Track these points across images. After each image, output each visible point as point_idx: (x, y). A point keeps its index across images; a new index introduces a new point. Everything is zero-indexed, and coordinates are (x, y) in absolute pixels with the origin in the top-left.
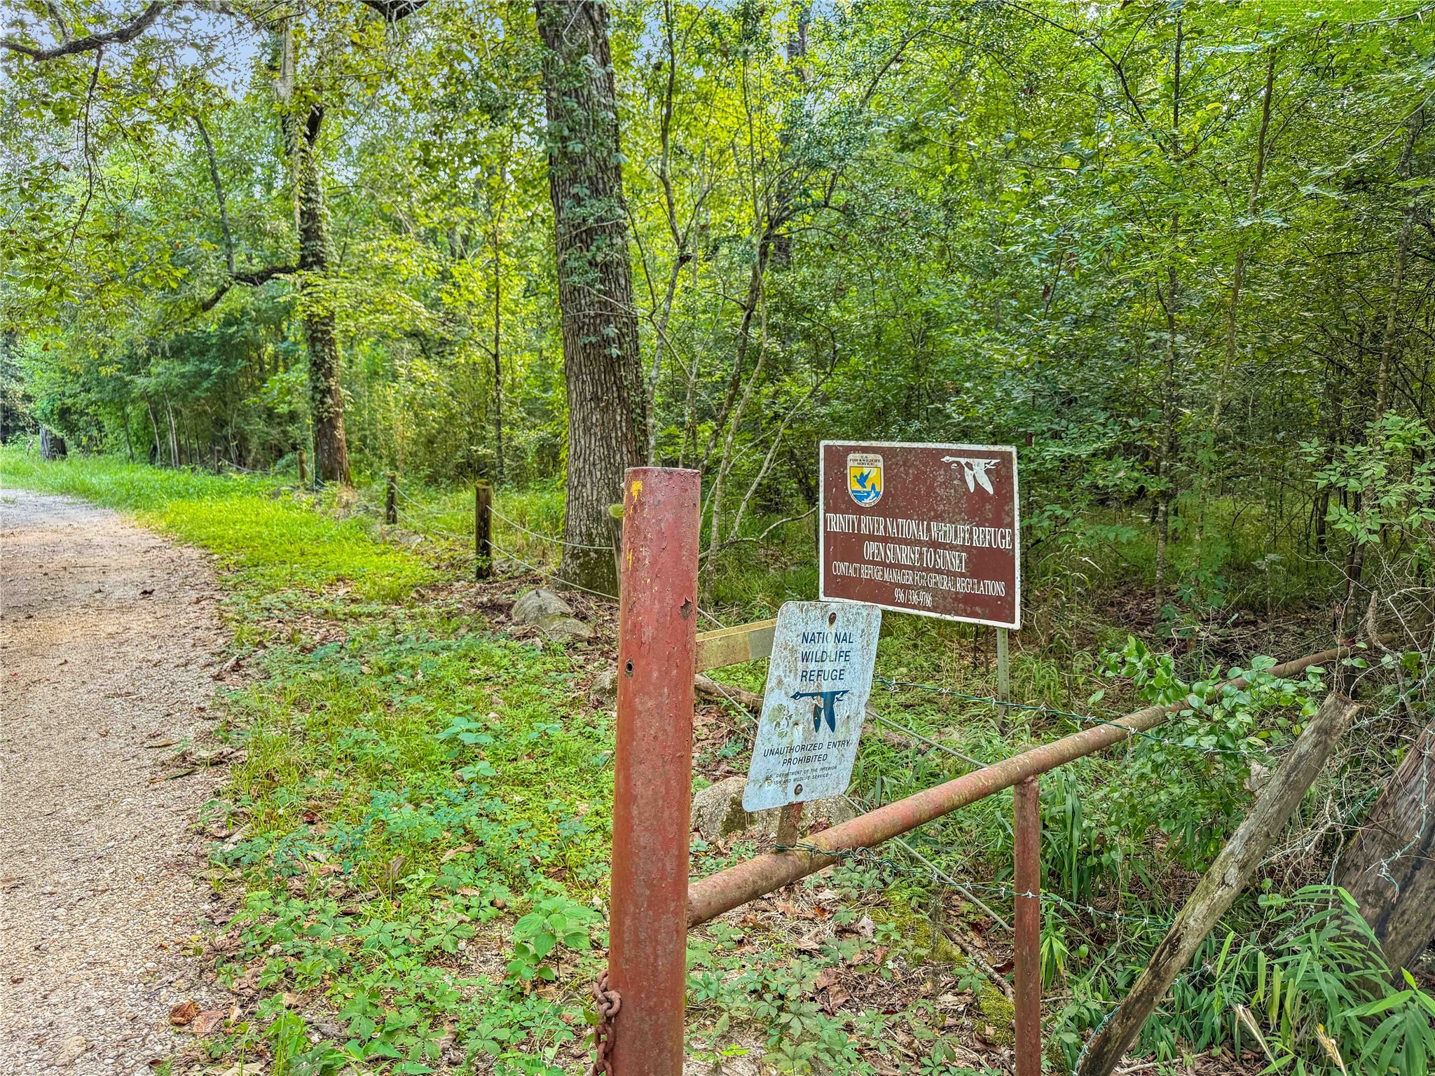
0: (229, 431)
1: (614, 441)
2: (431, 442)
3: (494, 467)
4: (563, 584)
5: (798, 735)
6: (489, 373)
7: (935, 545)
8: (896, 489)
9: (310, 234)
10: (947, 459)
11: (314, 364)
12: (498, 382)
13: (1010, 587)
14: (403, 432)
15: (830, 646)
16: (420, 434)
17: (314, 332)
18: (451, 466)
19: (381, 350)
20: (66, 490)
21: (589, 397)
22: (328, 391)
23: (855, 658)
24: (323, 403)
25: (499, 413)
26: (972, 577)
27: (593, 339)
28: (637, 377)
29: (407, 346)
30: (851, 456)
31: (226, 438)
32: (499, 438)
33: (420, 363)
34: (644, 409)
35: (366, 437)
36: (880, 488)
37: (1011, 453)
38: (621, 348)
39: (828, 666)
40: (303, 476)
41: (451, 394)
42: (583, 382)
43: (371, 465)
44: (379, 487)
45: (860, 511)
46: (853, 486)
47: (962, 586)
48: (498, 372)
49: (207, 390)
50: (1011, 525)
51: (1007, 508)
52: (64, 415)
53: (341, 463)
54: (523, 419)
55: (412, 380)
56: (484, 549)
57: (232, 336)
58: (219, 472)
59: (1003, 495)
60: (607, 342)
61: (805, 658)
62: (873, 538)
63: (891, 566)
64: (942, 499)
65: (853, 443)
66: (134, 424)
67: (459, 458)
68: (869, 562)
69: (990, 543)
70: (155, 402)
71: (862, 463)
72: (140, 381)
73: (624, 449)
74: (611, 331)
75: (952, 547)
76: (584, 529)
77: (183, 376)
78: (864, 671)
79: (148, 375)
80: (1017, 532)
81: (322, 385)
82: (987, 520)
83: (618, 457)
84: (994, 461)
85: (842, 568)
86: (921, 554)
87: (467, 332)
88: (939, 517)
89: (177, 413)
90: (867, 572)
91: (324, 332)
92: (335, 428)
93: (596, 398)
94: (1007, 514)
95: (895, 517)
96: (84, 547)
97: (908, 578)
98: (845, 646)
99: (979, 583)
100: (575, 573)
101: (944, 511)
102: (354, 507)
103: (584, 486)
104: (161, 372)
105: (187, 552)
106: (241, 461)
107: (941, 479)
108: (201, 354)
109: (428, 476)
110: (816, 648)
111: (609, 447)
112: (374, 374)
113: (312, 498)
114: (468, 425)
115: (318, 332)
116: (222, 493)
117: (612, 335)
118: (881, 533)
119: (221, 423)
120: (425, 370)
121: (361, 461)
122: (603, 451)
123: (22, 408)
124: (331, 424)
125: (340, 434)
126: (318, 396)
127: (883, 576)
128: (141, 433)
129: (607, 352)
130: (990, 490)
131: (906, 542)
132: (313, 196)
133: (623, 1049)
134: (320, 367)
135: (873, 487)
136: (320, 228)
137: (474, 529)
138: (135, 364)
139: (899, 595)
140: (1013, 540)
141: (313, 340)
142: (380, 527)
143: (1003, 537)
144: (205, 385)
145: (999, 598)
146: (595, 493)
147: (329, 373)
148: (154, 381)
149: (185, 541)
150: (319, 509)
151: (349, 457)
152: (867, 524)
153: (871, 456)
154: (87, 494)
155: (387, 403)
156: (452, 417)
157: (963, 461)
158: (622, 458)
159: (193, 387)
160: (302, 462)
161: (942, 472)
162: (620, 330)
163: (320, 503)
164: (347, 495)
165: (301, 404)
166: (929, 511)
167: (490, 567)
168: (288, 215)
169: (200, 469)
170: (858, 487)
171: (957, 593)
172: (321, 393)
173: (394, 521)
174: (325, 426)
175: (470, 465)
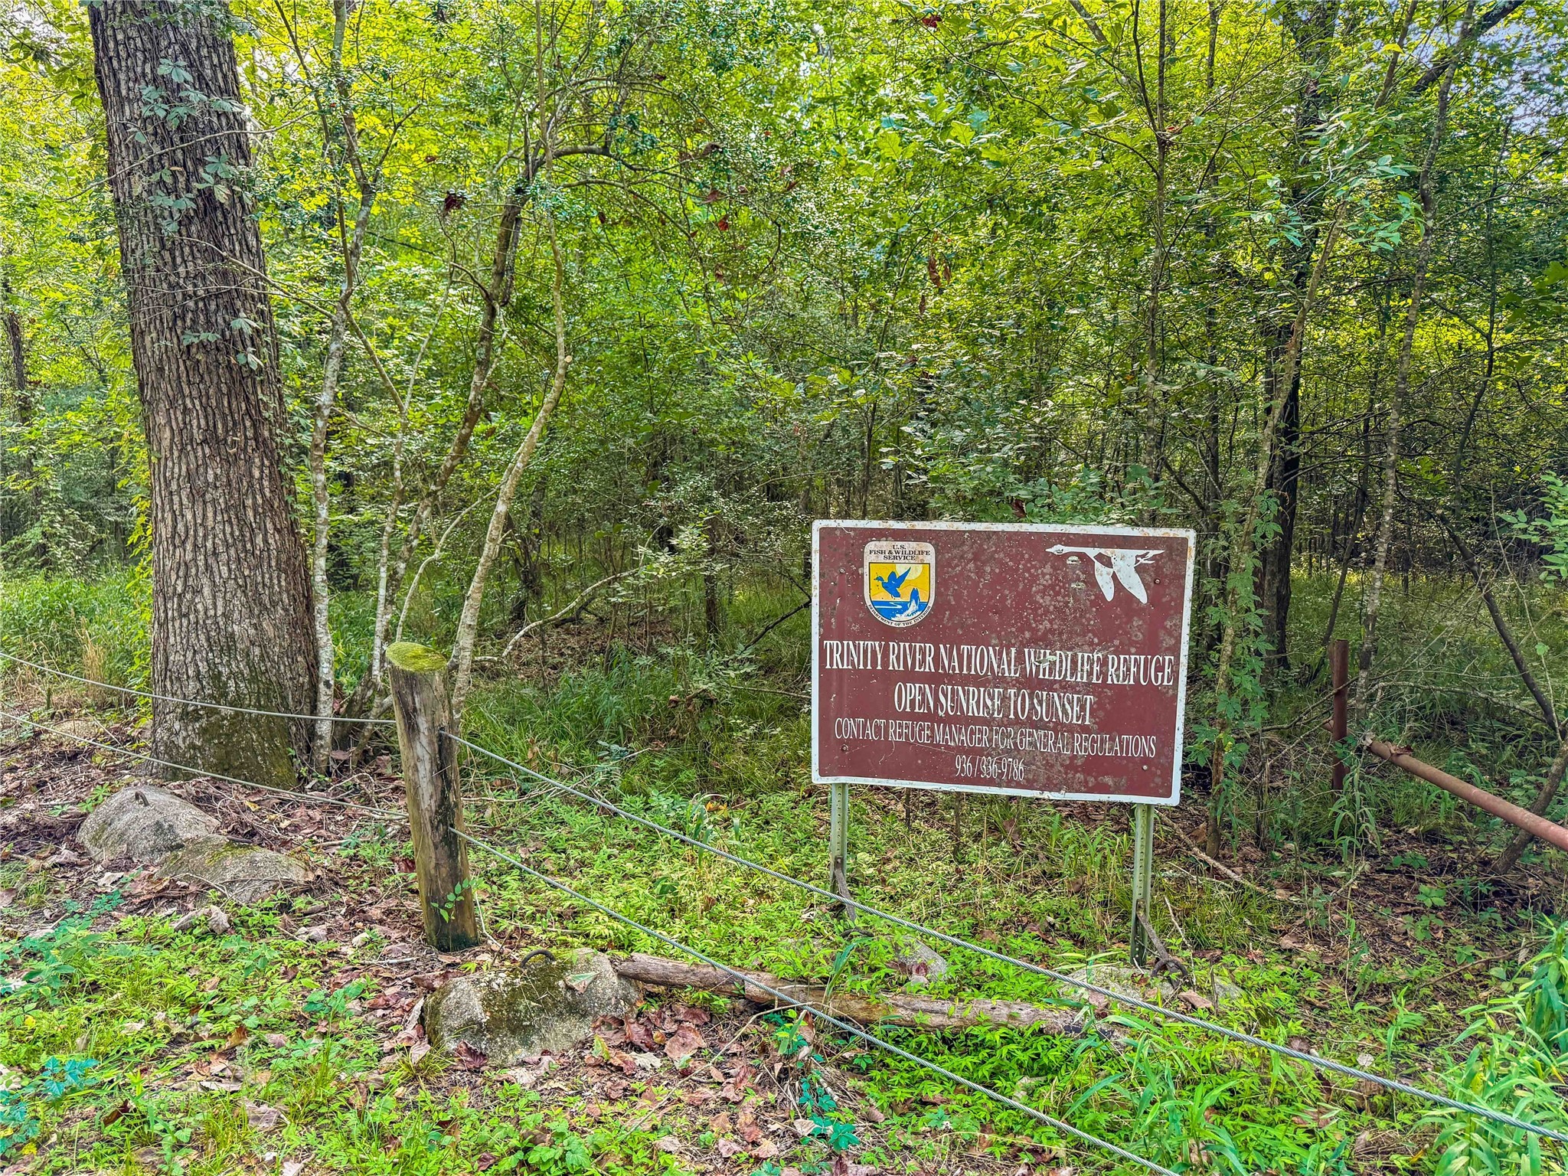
1: (250, 513)
4: (166, 768)
7: (1031, 683)
8: (958, 596)
10: (1057, 549)
13: (1166, 743)
21: (198, 437)
26: (1100, 731)
27: (204, 337)
30: (871, 546)
36: (928, 596)
37: (1185, 540)
38: (259, 354)
42: (186, 411)
45: (889, 634)
46: (874, 593)
47: (1081, 747)
50: (1175, 650)
51: (1168, 624)
59: (1163, 602)
60: (232, 342)
62: (909, 676)
63: (948, 720)
64: (1047, 612)
65: (876, 524)
68: (904, 716)
69: (1137, 680)
71: (892, 556)
73: (269, 526)
74: (246, 323)
75: (1065, 687)
76: (203, 668)
80: (1184, 660)
82: (1132, 643)
83: (259, 540)
84: (1152, 553)
85: (850, 727)
86: (1004, 699)
88: (1042, 641)
90: (896, 731)
93: (211, 438)
94: (1170, 633)
95: (955, 641)
97: (982, 738)
99: (1112, 739)
100: (193, 746)
101: (1051, 631)
103: (197, 591)
107: (1046, 580)
111: (242, 521)
117: (248, 331)
118: (929, 666)
122: (229, 530)
127: (932, 737)
130: (1142, 596)
131: (978, 681)
135: (915, 595)
139: (962, 764)
140: (1175, 674)
143: (1160, 668)
145: (1146, 760)
146: (220, 603)
152: (898, 655)
153: (911, 546)
157: (1091, 552)
158: (266, 541)
161: (1048, 569)
166: (1021, 630)
170: (884, 596)
171: (1073, 758)
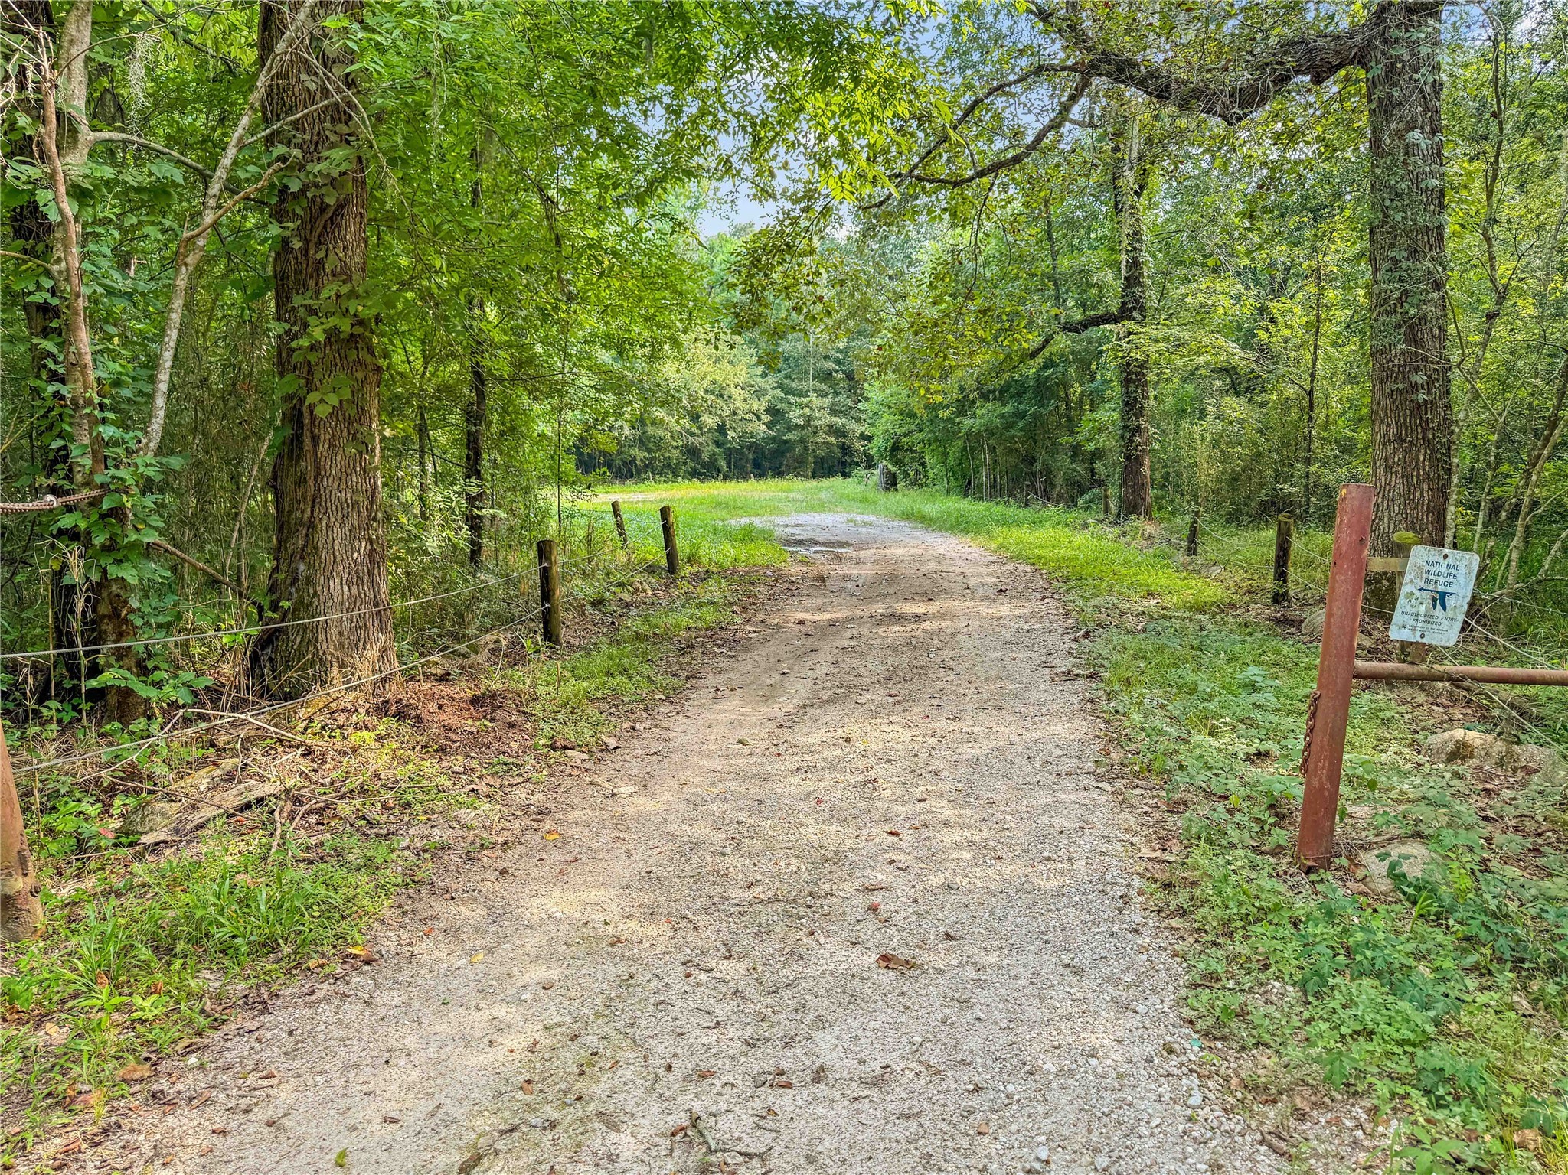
0: (1038, 466)
1: (1415, 479)
2: (1235, 479)
3: (1300, 507)
5: (1422, 609)
6: (1302, 410)
9: (1132, 280)
11: (1127, 404)
12: (1310, 419)
14: (1207, 470)
15: (1444, 570)
16: (1224, 472)
17: (1129, 374)
18: (1253, 504)
19: (1190, 388)
20: (907, 516)
21: (1392, 439)
22: (1138, 429)
23: (1461, 578)
24: (1131, 441)
25: (1309, 450)
27: (1400, 386)
28: (1445, 419)
29: (1218, 383)
31: (1033, 474)
32: (1307, 476)
33: (1230, 401)
34: (1449, 449)
35: (1168, 473)
38: (1429, 393)
39: (1442, 579)
40: (1106, 511)
41: (1260, 431)
42: (1388, 425)
43: (1172, 501)
44: (1182, 522)
48: (1311, 408)
49: (1022, 429)
52: (894, 450)
53: (1143, 499)
54: (1335, 457)
55: (1220, 417)
56: (1282, 576)
57: (1047, 378)
58: (1027, 505)
60: (1415, 388)
61: (1427, 572)
66: (951, 462)
67: (1263, 495)
70: (973, 442)
72: (968, 422)
73: (1426, 487)
74: (1420, 378)
77: (1002, 416)
78: (1467, 584)
79: (974, 416)
81: (1132, 425)
83: (1418, 494)
87: (1282, 369)
89: (993, 449)
91: (1138, 374)
92: (1141, 465)
93: (1399, 439)
96: (940, 559)
98: (1454, 571)
102: (1157, 540)
104: (986, 414)
105: (1021, 567)
106: (1047, 496)
108: (1019, 395)
109: (1230, 513)
110: (1436, 569)
111: (1410, 484)
112: (1182, 412)
113: (1117, 530)
114: (1275, 462)
115: (1133, 376)
116: (1037, 523)
117: (1420, 381)
119: (1031, 460)
120: (1235, 407)
121: (1163, 497)
122: (1402, 488)
123: (858, 445)
124: (1138, 462)
125: (1146, 471)
126: (1128, 435)
128: (956, 468)
129: (1414, 397)
132: (1137, 245)
133: (1319, 714)
134: (1132, 406)
136: (1141, 275)
137: (1272, 563)
138: (964, 406)
141: (1127, 382)
142: (1182, 557)
144: (1021, 424)
147: (1140, 413)
148: (978, 421)
149: (1016, 558)
150: (1124, 540)
151: (1152, 493)
154: (925, 521)
155: (1193, 440)
156: (1259, 454)
158: (1422, 495)
159: (1008, 427)
160: (1106, 497)
162: (1430, 376)
163: (1124, 535)
164: (1149, 529)
165: (1109, 442)
167: (1286, 592)
168: (1115, 265)
169: (1012, 501)
172: (1130, 431)
173: (1195, 553)
174: (1132, 462)
175: (1274, 504)
